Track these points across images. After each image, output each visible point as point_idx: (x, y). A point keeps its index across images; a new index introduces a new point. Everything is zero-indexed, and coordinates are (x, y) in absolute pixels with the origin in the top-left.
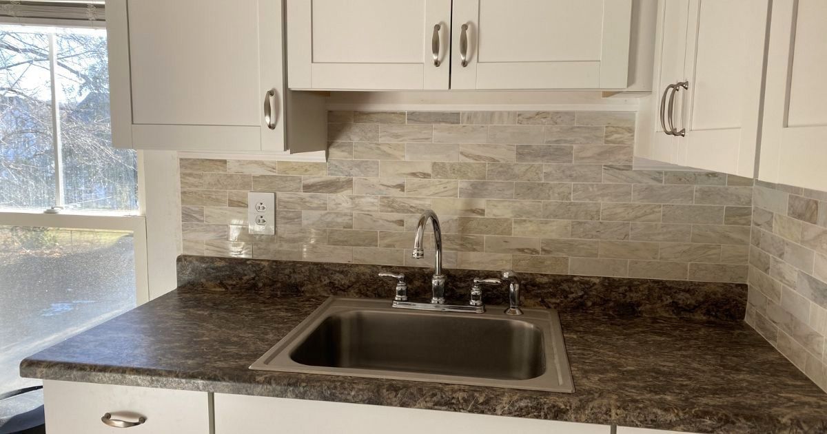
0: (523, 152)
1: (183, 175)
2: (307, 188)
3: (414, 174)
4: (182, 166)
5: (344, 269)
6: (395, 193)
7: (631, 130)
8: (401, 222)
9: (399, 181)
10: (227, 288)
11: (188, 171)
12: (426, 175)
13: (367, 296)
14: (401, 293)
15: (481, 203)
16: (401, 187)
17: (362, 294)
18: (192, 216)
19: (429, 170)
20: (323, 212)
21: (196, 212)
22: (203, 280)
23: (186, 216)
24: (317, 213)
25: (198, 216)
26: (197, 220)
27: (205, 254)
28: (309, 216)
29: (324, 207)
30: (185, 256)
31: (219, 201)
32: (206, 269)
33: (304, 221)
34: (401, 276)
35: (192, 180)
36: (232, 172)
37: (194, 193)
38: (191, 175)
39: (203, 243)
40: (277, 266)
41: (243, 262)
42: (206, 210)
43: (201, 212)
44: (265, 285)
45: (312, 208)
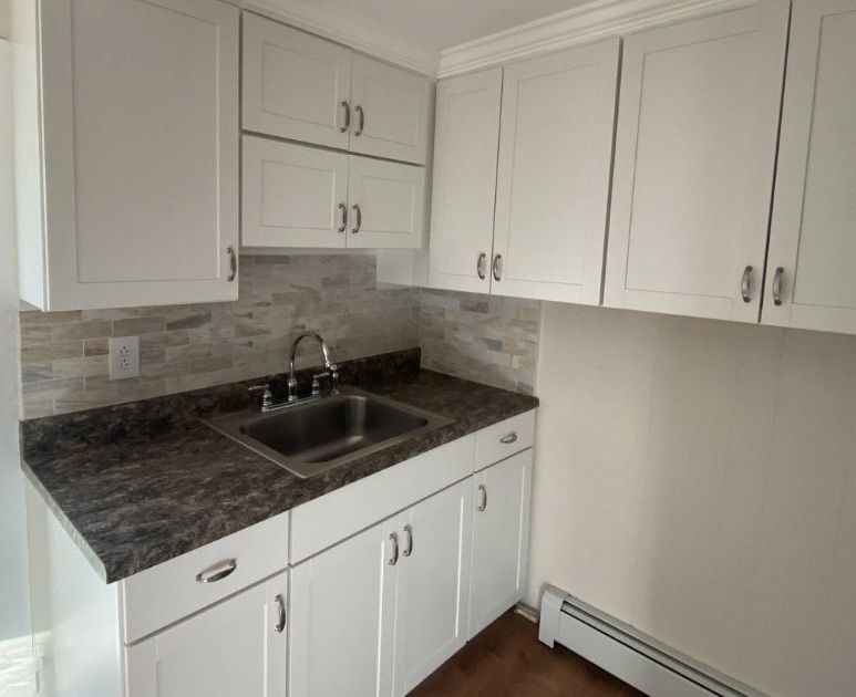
0: (326, 283)
1: (25, 331)
2: (171, 326)
3: (259, 304)
4: (22, 320)
5: (207, 393)
6: (248, 321)
7: (375, 265)
8: (250, 344)
9: (247, 311)
10: (89, 442)
11: (32, 325)
12: (268, 304)
13: (228, 411)
14: (268, 399)
15: (302, 321)
16: (250, 316)
17: (225, 410)
18: (37, 375)
19: (270, 300)
20: (186, 346)
21: (44, 369)
22: (59, 442)
23: (29, 376)
24: (180, 347)
25: (45, 373)
26: (45, 377)
27: (56, 413)
28: (172, 352)
29: (186, 341)
30: (31, 421)
31: (73, 353)
32: (63, 428)
33: (167, 358)
34: (267, 386)
35: (36, 334)
36: (89, 319)
37: (39, 347)
38: (35, 329)
39: (52, 402)
40: (145, 405)
41: (107, 410)
42: (56, 365)
43: (49, 369)
44: (132, 427)
45: (174, 344)
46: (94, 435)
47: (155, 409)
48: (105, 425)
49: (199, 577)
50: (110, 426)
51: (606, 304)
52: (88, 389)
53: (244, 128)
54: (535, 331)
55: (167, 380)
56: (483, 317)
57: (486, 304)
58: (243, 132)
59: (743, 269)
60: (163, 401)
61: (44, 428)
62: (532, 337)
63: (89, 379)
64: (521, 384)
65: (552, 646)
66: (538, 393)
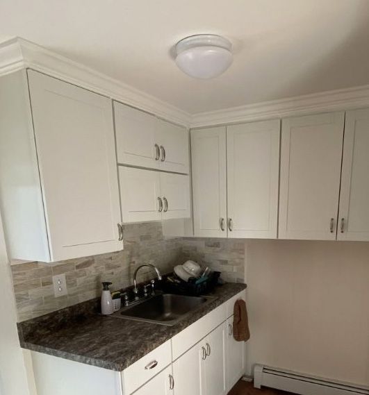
1: (14, 275)
2: (77, 267)
4: (12, 270)
6: (110, 261)
7: (161, 227)
8: (112, 273)
10: (51, 330)
11: (17, 272)
14: (127, 300)
15: (133, 259)
16: (111, 258)
18: (22, 298)
20: (85, 277)
21: (24, 295)
22: (38, 331)
23: (19, 299)
24: (83, 278)
25: (25, 297)
26: (26, 299)
27: (33, 317)
28: (80, 280)
29: (85, 275)
30: (24, 322)
31: (36, 286)
32: (39, 324)
33: (78, 284)
34: (125, 293)
35: (20, 277)
36: (41, 267)
37: (21, 284)
38: (19, 274)
39: (30, 312)
40: (72, 309)
41: (56, 313)
42: (30, 292)
43: (27, 295)
44: (68, 320)
45: (81, 276)
46: (53, 326)
47: (77, 310)
48: (57, 321)
49: (146, 368)
50: (59, 320)
51: (279, 238)
52: (46, 303)
53: (119, 162)
54: (243, 254)
55: (79, 295)
56: (218, 249)
57: (219, 243)
58: (118, 164)
59: (330, 219)
60: (80, 305)
61: (31, 325)
62: (242, 256)
63: (45, 298)
64: (238, 279)
65: (259, 388)
66: (245, 282)
